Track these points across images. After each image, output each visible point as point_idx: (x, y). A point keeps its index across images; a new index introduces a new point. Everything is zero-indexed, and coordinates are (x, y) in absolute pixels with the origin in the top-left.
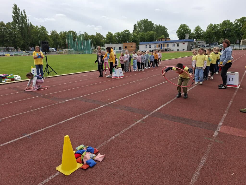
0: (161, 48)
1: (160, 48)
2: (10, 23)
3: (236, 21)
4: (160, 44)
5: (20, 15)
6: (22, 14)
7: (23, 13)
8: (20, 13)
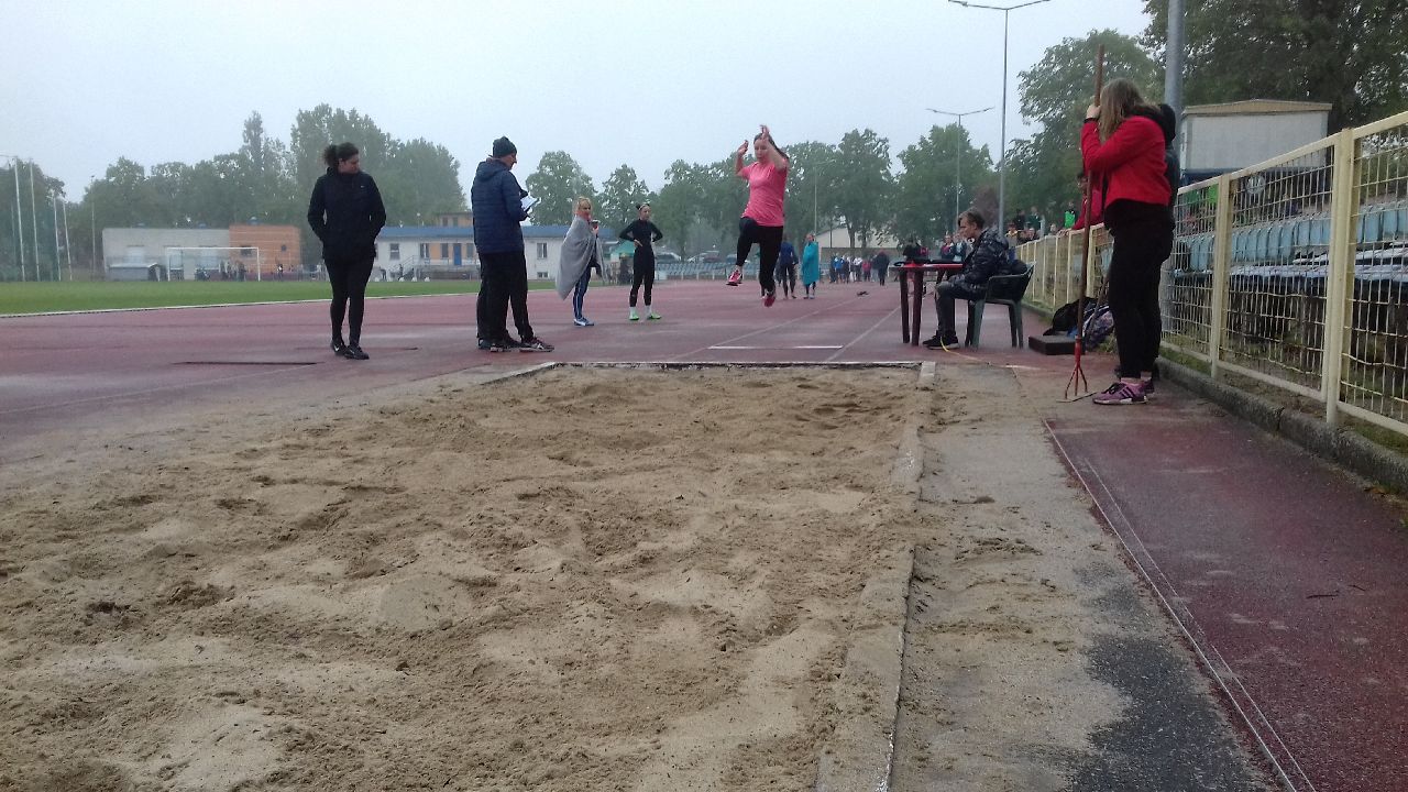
0: (458, 261)
1: (451, 261)
4: (451, 243)
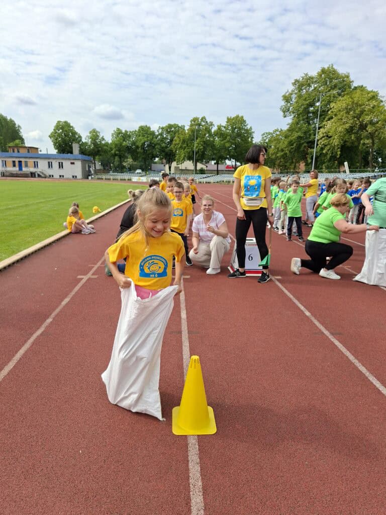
0: (20, 169)
1: (17, 169)
3: (159, 129)
4: (17, 160)
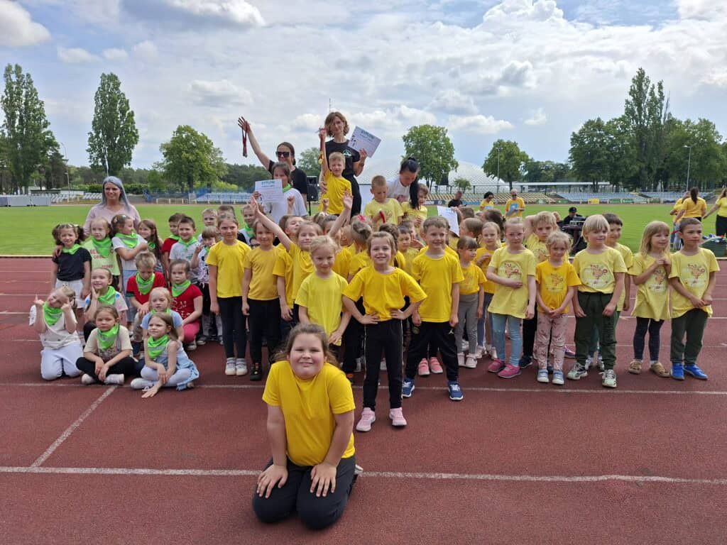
2: (616, 120)
5: (647, 95)
6: (652, 94)
7: (656, 90)
8: (649, 91)
